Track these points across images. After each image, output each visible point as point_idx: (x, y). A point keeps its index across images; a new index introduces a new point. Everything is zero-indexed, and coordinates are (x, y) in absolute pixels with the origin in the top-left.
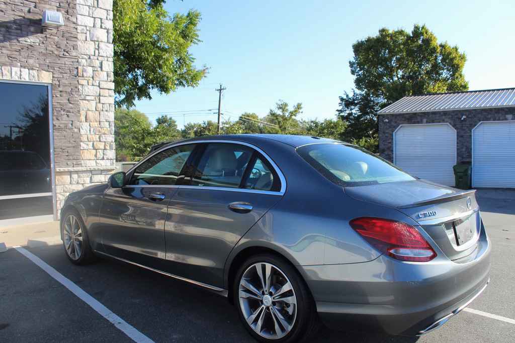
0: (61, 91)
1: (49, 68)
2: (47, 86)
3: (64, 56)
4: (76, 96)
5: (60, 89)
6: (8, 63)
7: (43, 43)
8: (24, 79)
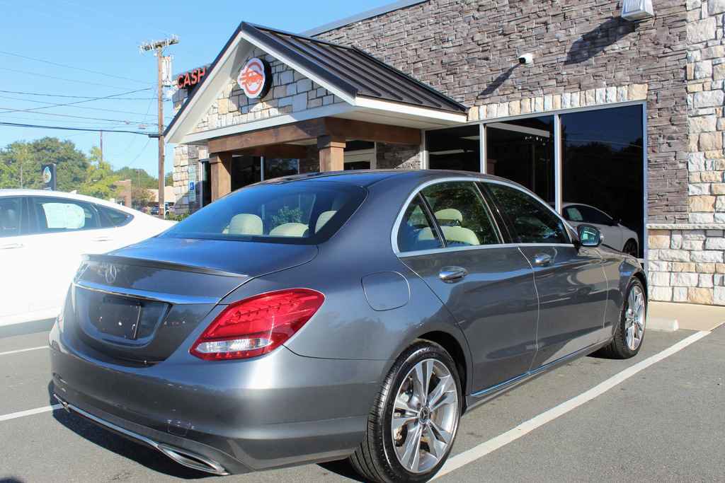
0: (659, 109)
1: (642, 78)
2: (642, 105)
3: (665, 55)
4: (682, 112)
5: (659, 106)
6: (592, 85)
7: (635, 45)
8: (611, 101)
